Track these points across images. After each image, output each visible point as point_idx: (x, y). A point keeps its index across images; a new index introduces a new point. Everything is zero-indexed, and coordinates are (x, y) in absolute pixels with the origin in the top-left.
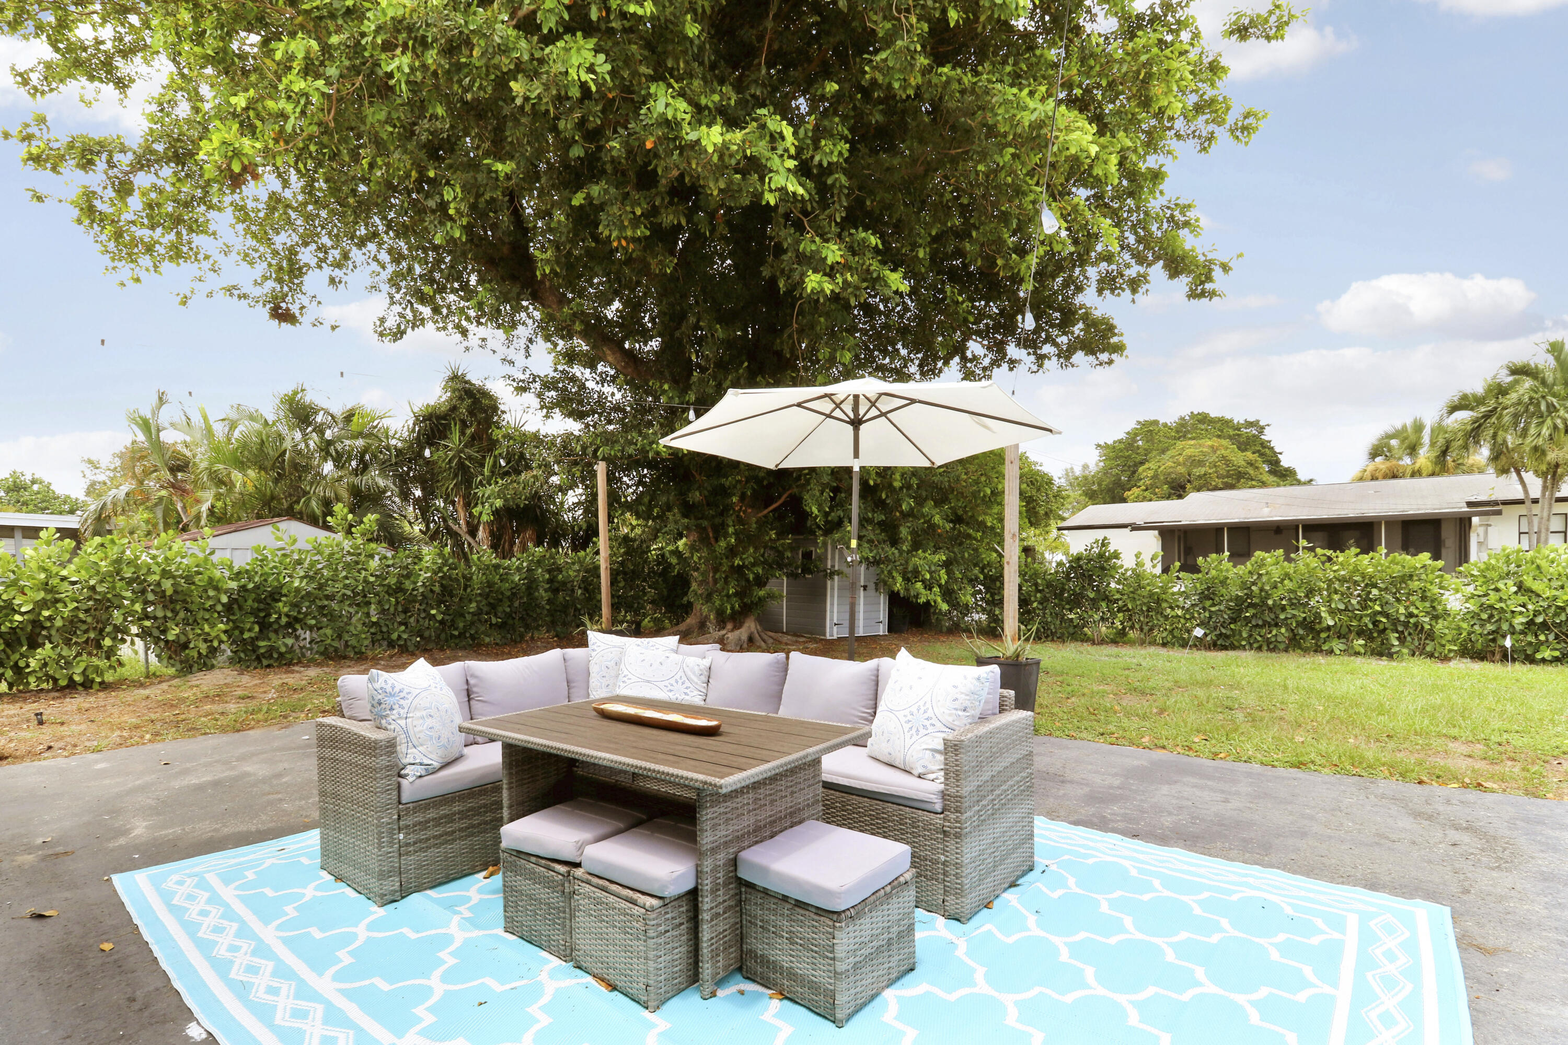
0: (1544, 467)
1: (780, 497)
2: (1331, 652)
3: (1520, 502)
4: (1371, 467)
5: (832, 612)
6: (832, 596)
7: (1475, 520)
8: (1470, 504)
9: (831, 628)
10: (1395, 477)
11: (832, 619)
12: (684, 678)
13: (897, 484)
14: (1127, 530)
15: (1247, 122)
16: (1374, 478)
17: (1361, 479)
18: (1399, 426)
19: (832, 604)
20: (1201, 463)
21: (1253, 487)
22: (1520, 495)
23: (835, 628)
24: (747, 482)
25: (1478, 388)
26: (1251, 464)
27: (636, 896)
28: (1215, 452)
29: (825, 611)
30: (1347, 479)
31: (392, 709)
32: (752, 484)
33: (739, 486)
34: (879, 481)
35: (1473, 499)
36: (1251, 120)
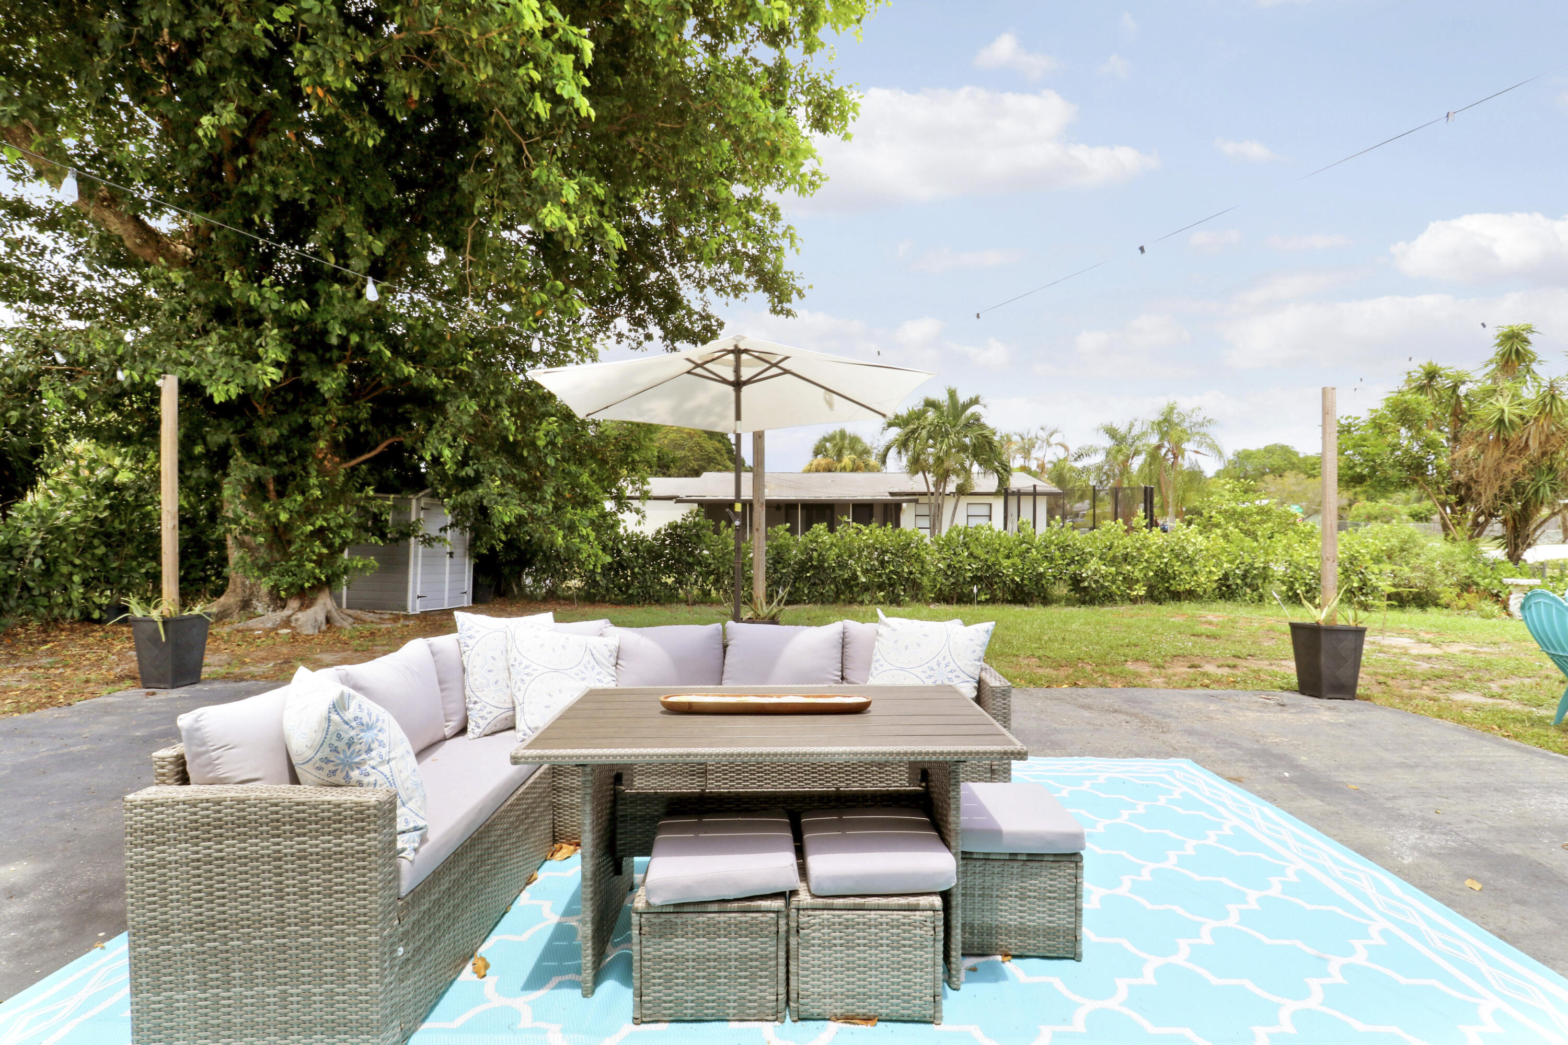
0: (941, 471)
1: (377, 445)
2: (862, 603)
3: (924, 494)
4: (815, 462)
5: (415, 583)
6: (416, 564)
7: (904, 505)
8: (892, 494)
9: (414, 601)
10: (830, 471)
11: (415, 591)
12: (593, 662)
13: (541, 443)
14: (672, 502)
15: (813, 178)
16: (817, 471)
17: (809, 471)
18: (831, 432)
19: (415, 574)
20: (682, 447)
21: (719, 471)
22: (925, 490)
23: (418, 601)
24: (338, 424)
25: (903, 412)
26: (717, 451)
27: (912, 900)
28: (692, 438)
29: (407, 582)
30: (801, 470)
31: (369, 750)
32: (345, 427)
33: (326, 429)
34: (519, 437)
35: (896, 490)
36: (815, 178)
